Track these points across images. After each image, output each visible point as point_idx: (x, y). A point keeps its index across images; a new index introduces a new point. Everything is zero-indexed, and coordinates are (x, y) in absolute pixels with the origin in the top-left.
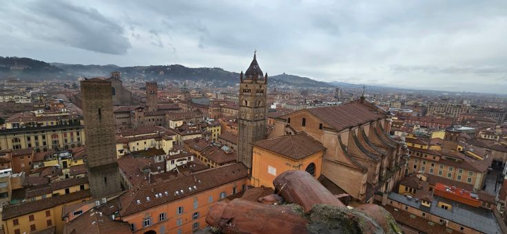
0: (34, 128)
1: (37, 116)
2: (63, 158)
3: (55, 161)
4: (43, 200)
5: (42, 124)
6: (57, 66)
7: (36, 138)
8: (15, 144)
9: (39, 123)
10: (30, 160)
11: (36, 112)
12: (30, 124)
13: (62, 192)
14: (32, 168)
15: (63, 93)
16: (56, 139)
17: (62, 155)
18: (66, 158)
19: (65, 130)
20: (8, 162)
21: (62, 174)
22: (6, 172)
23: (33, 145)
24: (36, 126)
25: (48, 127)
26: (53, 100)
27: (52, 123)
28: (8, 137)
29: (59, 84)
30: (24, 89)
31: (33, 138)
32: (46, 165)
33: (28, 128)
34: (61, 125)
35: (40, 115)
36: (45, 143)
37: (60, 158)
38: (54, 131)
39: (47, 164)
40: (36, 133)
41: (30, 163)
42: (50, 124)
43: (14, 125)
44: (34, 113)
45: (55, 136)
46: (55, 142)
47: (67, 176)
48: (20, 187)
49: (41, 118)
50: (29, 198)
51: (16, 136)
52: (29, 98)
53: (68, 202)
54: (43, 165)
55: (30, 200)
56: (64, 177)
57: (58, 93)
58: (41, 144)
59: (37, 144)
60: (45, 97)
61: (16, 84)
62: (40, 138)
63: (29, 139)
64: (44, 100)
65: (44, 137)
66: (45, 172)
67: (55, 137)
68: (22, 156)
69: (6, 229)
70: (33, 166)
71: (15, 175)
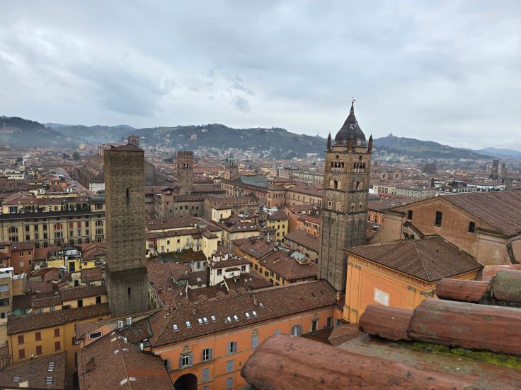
0: (33, 215)
1: (38, 197)
2: (71, 258)
3: (61, 261)
4: (53, 313)
5: (44, 209)
6: (53, 127)
7: (36, 228)
8: (12, 234)
9: (40, 207)
10: (31, 257)
11: (36, 192)
12: (29, 208)
13: (74, 304)
14: (33, 269)
15: (62, 166)
16: (60, 231)
17: (69, 253)
18: (75, 258)
19: (71, 218)
20: (7, 258)
21: (70, 280)
22: (7, 272)
23: (32, 237)
24: (36, 211)
25: (51, 213)
26: (51, 176)
27: (56, 208)
28: (5, 224)
29: (55, 154)
30: (14, 161)
31: (32, 228)
32: (49, 267)
33: (27, 214)
34: (67, 211)
35: (41, 197)
36: (45, 236)
37: (66, 258)
38: (58, 219)
39: (51, 265)
40: (36, 220)
41: (30, 262)
42: (53, 210)
43: (11, 209)
44: (33, 194)
45: (58, 226)
46: (59, 234)
47: (76, 282)
48: (22, 293)
49: (43, 201)
50: (35, 308)
51: (14, 224)
52: (22, 172)
53: (82, 319)
54: (46, 265)
55: (37, 312)
56: (72, 284)
57: (56, 166)
58: (41, 237)
59: (37, 236)
60: (40, 172)
61: (5, 153)
62: (41, 227)
63: (27, 229)
64: (39, 176)
65: (45, 227)
66: (48, 276)
67: (58, 228)
68: (21, 251)
69: (10, 347)
70: (34, 266)
71: (16, 277)
